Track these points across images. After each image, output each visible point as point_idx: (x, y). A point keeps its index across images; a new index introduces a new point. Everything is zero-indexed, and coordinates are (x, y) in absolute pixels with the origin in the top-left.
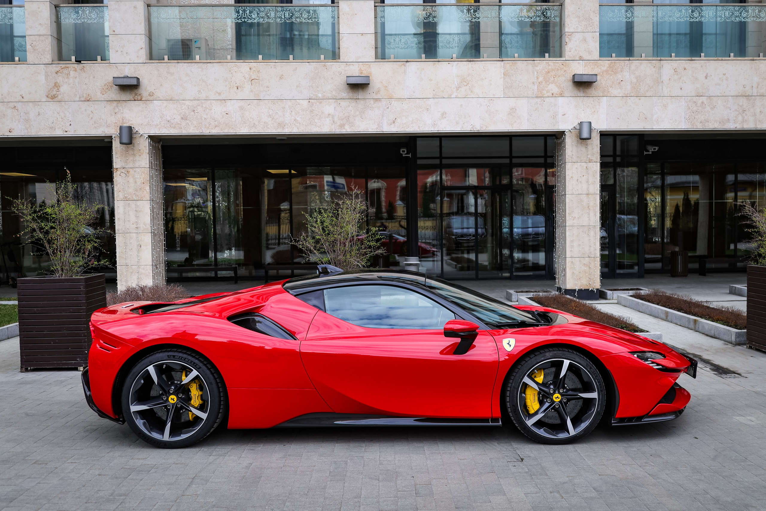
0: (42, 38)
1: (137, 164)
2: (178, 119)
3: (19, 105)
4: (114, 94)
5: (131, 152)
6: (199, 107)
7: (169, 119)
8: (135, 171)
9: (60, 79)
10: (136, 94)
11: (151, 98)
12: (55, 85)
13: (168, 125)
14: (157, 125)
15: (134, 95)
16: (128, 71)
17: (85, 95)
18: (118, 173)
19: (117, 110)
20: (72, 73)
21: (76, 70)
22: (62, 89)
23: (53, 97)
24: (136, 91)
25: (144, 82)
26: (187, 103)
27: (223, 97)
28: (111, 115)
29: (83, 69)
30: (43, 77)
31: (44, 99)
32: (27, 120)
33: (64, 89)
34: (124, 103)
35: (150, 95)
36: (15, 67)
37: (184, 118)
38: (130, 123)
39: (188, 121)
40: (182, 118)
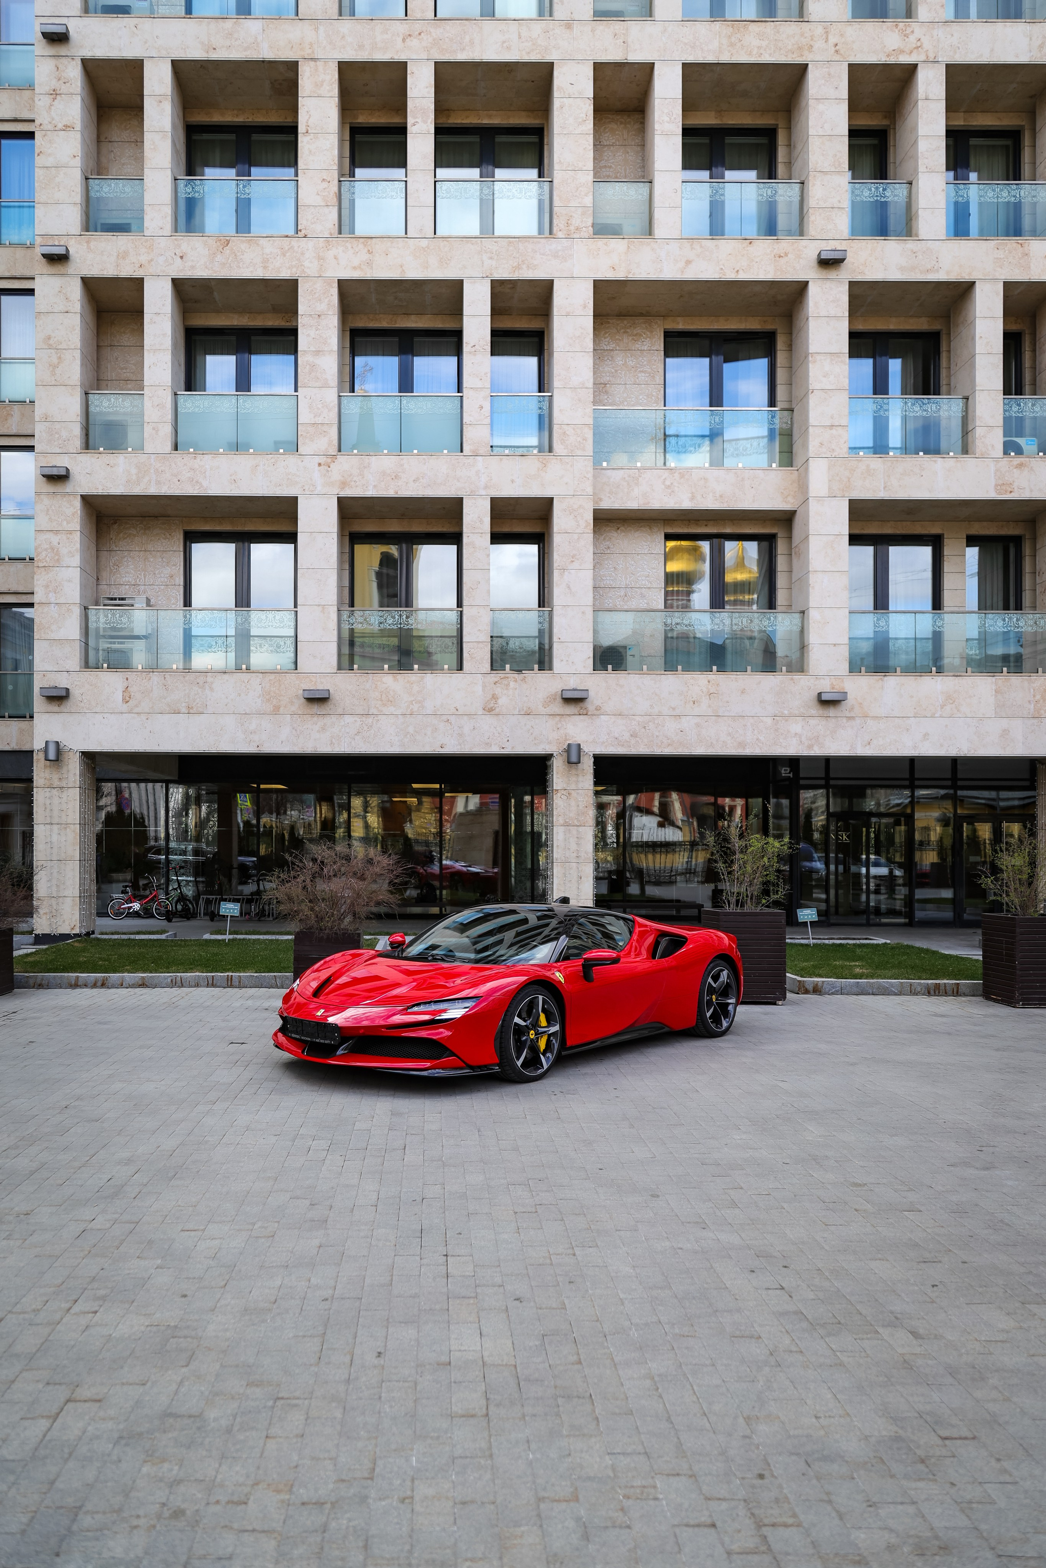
0: (481, 645)
1: (580, 785)
2: (627, 736)
3: (452, 719)
4: (558, 707)
5: (574, 772)
6: (650, 723)
7: (617, 736)
8: (578, 793)
9: (498, 690)
10: (581, 708)
11: (598, 713)
12: (493, 697)
13: (616, 743)
14: (603, 743)
15: (579, 709)
16: (572, 683)
17: (525, 709)
18: (559, 795)
19: (559, 726)
20: (512, 684)
21: (516, 681)
22: (500, 702)
23: (491, 710)
24: (581, 704)
25: (592, 694)
26: (637, 718)
27: (677, 712)
28: (554, 731)
29: (524, 679)
30: (480, 688)
31: (480, 712)
32: (461, 735)
33: (503, 701)
34: (568, 718)
35: (596, 709)
36: (450, 677)
37: (634, 735)
38: (574, 739)
39: (638, 739)
40: (632, 735)
